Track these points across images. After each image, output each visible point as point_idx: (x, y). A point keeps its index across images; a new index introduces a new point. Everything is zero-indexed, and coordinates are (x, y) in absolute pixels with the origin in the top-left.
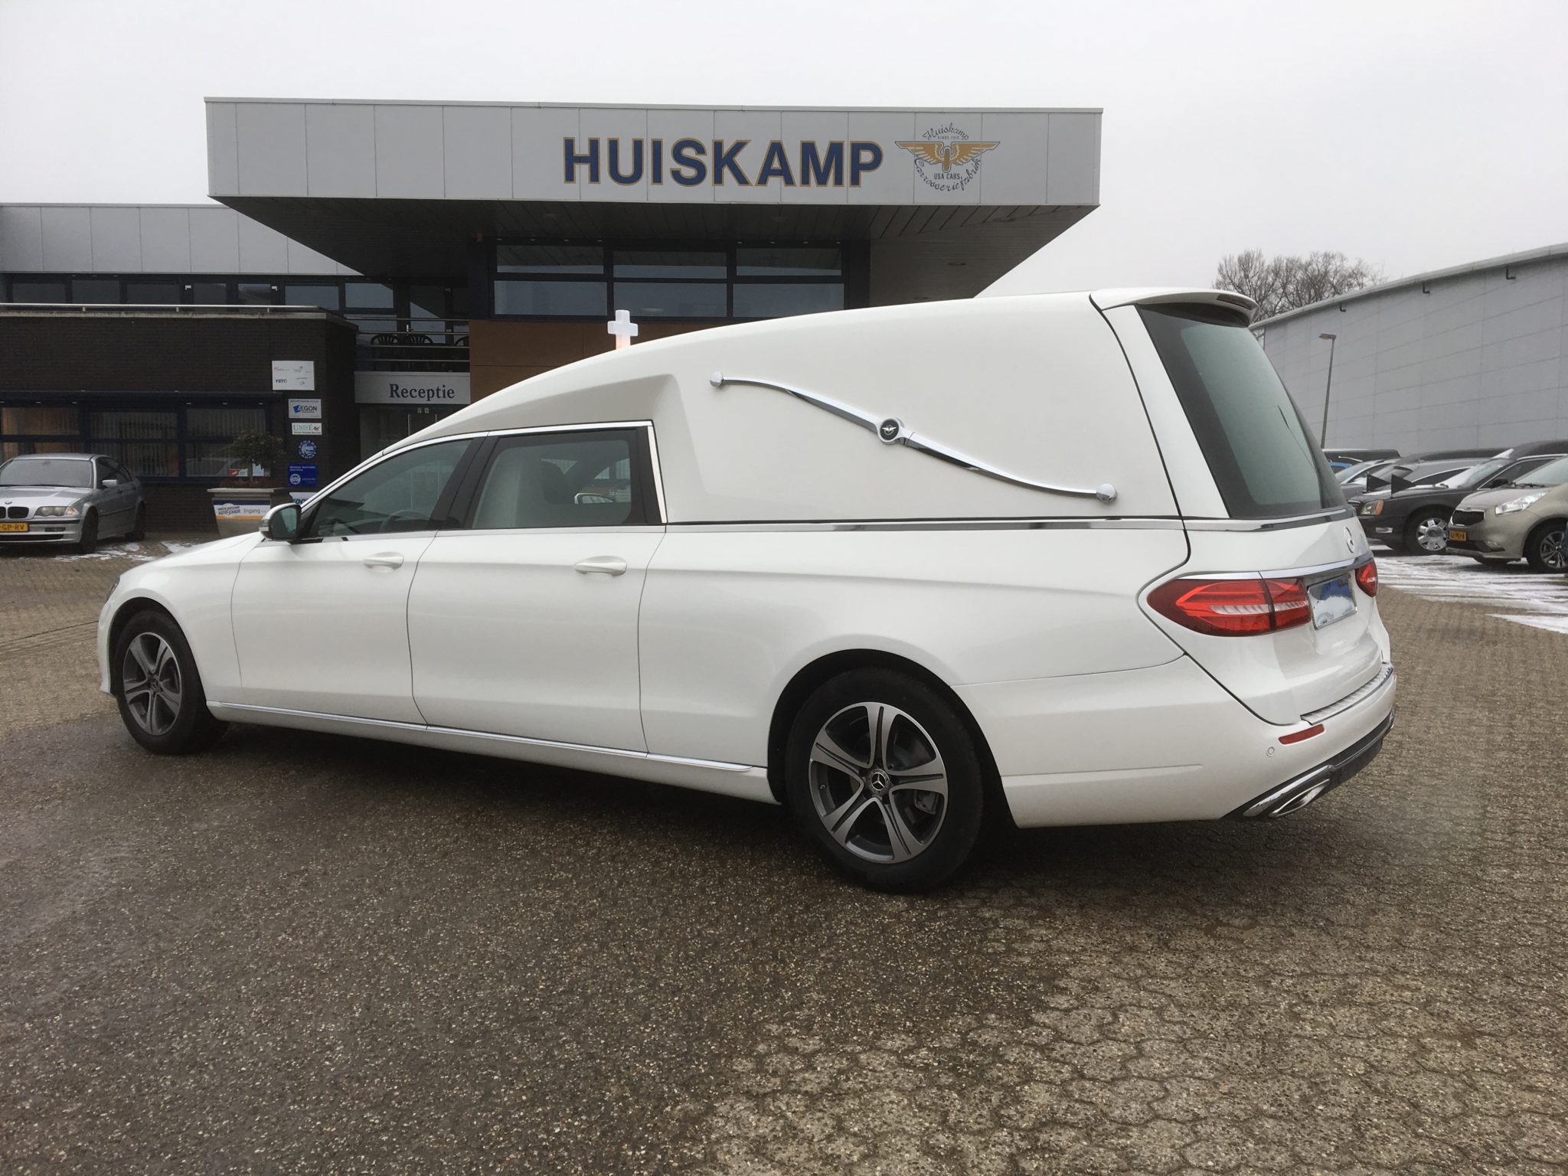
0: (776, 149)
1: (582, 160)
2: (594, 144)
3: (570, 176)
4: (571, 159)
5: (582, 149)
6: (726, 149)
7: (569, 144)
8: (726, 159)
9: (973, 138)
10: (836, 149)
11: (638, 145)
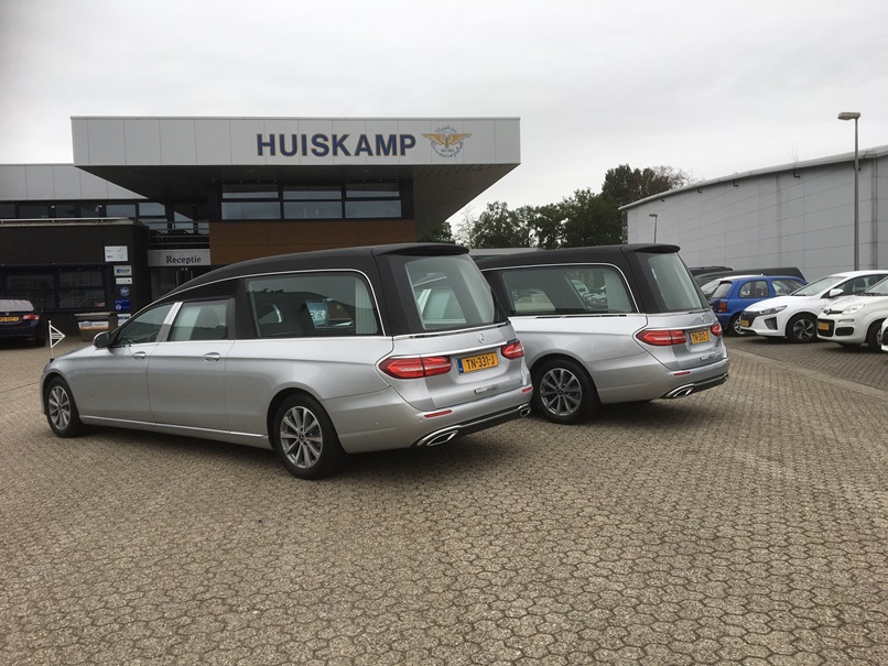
0: (363, 138)
1: (266, 144)
2: (272, 137)
3: (260, 153)
4: (261, 145)
5: (266, 139)
6: (338, 138)
7: (260, 137)
8: (338, 143)
9: (459, 132)
10: (393, 138)
11: (294, 137)
